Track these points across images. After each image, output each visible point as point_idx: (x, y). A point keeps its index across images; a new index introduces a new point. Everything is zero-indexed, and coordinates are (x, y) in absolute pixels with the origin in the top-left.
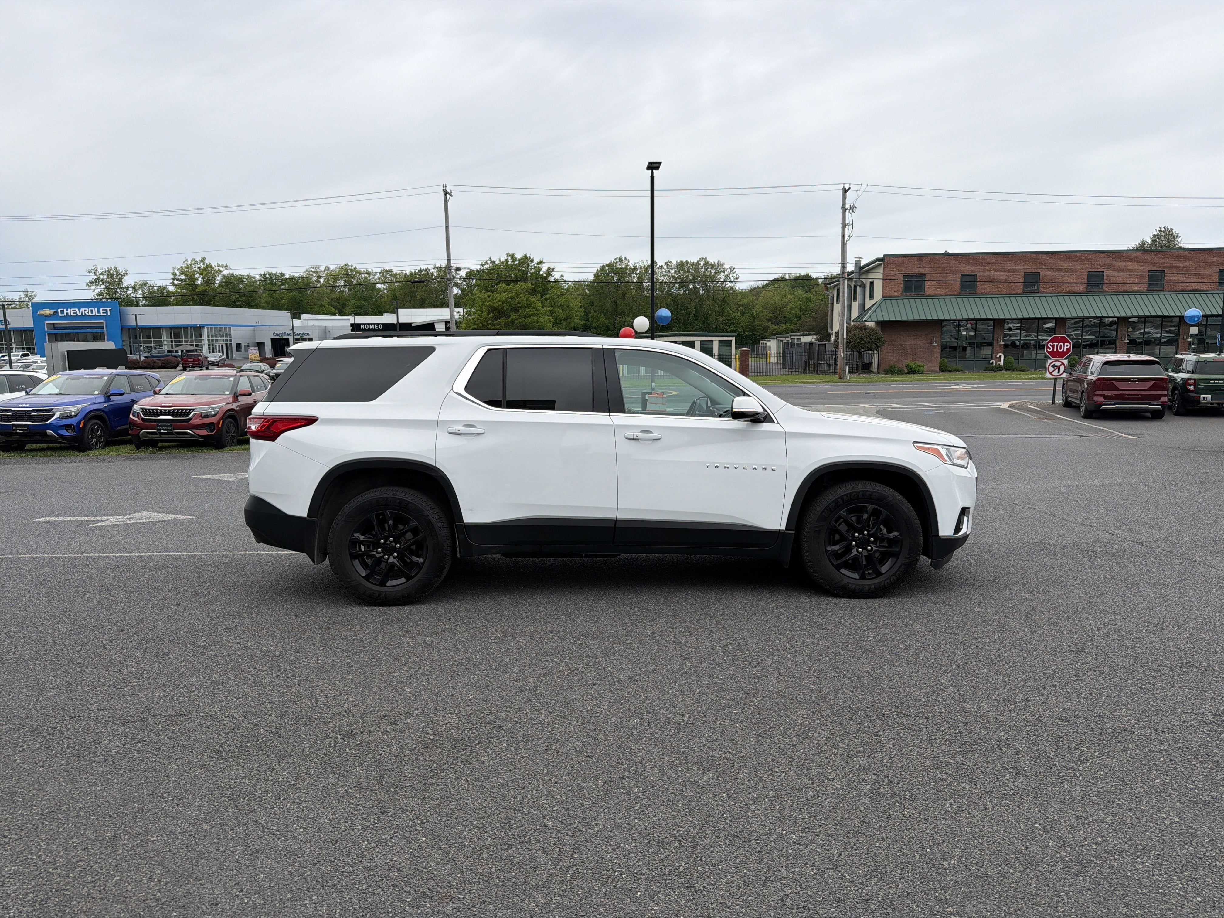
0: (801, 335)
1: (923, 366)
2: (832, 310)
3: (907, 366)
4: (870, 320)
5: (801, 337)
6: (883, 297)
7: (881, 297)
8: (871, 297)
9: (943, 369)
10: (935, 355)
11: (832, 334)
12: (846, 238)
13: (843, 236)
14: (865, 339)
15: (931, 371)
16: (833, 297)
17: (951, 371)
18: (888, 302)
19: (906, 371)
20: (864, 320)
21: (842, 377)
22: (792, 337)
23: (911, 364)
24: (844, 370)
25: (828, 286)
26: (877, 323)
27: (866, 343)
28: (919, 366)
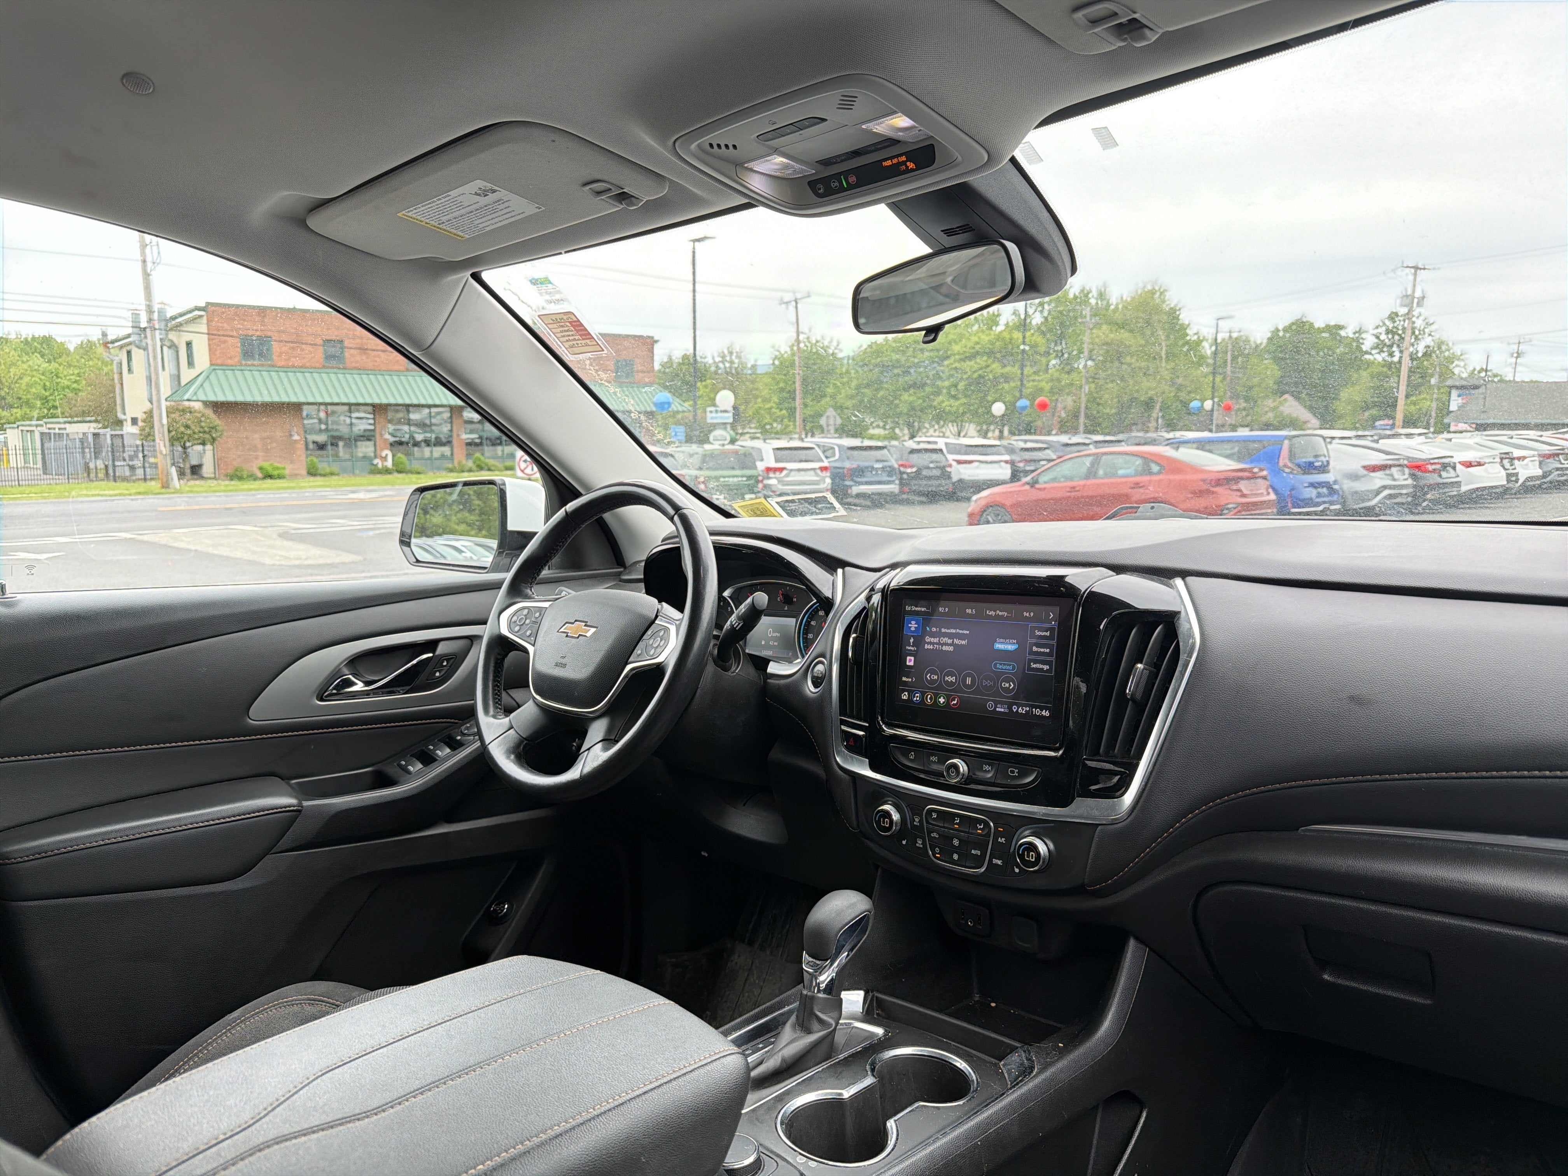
0: (65, 423)
1: (284, 468)
2: (122, 384)
3: (261, 469)
4: (195, 398)
5: (67, 426)
6: (212, 365)
7: (208, 364)
8: (191, 364)
9: (312, 472)
10: (298, 453)
11: (126, 420)
12: (149, 265)
13: (144, 261)
14: (193, 427)
15: (294, 476)
16: (121, 364)
17: (324, 475)
18: (220, 372)
19: (260, 475)
20: (186, 397)
21: (166, 485)
22: (49, 426)
23: (266, 465)
24: (168, 474)
25: (110, 346)
26: (206, 403)
27: (194, 433)
28: (278, 468)
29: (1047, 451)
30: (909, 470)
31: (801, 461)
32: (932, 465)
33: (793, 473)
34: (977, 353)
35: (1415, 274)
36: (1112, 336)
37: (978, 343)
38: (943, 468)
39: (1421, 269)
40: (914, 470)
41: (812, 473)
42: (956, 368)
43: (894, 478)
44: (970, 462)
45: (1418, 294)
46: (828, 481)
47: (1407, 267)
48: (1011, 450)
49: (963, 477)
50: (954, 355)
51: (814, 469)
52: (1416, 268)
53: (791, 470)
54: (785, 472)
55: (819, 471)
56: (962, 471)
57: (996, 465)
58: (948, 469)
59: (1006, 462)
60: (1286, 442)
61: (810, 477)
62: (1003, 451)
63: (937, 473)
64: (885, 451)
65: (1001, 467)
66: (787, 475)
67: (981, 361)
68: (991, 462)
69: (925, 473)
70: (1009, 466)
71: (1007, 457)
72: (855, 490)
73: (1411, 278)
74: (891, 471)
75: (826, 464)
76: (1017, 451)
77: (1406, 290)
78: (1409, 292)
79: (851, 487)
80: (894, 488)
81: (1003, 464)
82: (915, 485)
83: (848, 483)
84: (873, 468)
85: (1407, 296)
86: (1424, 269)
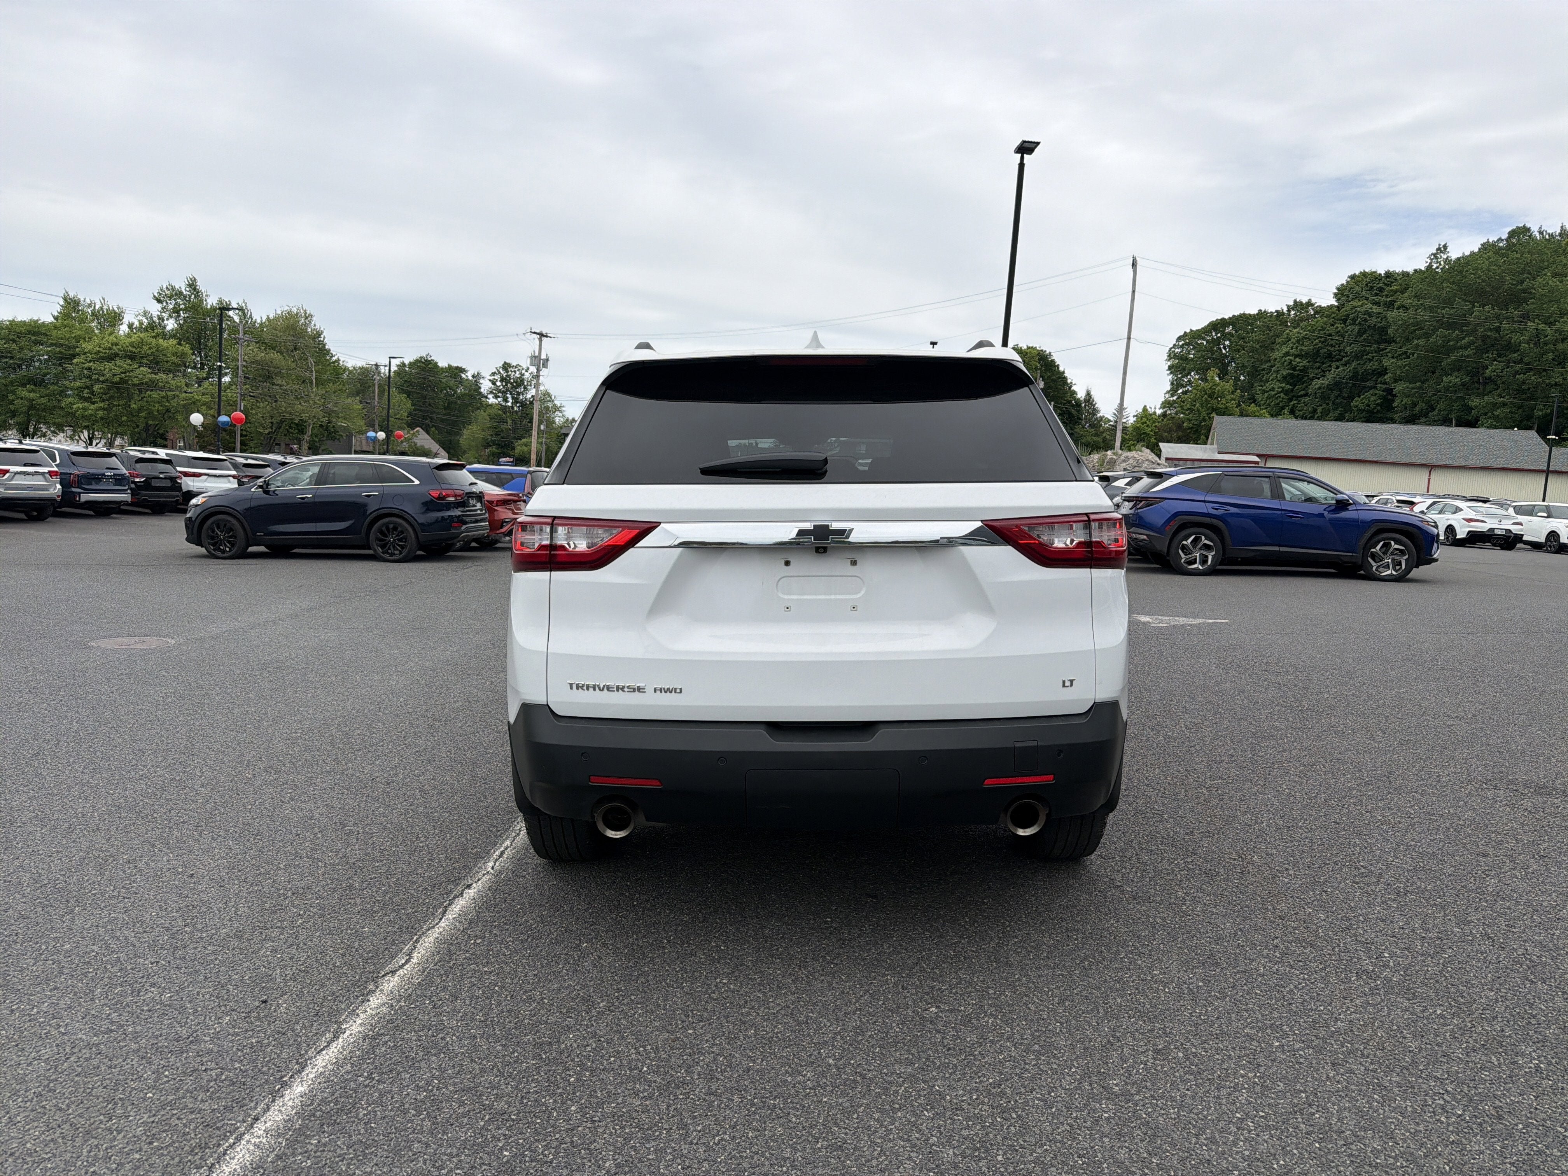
29: (268, 469)
30: (137, 480)
31: (25, 465)
32: (161, 476)
33: (17, 476)
34: (117, 355)
35: (541, 341)
36: (263, 355)
37: (117, 344)
38: (173, 479)
39: (544, 336)
40: (142, 480)
41: (41, 477)
42: (89, 369)
43: (127, 487)
44: (198, 475)
45: (543, 357)
46: (59, 486)
47: (535, 333)
48: (236, 466)
49: (191, 489)
50: (85, 354)
51: (43, 474)
52: (542, 335)
53: (16, 473)
54: (7, 475)
55: (47, 476)
56: (191, 483)
57: (225, 480)
58: (179, 481)
59: (234, 477)
60: (529, 475)
61: (39, 481)
62: (231, 467)
63: (168, 484)
64: (114, 458)
65: (230, 482)
66: (11, 480)
67: (125, 364)
68: (220, 476)
69: (154, 483)
70: (236, 481)
71: (234, 473)
72: (85, 497)
73: (538, 342)
74: (120, 480)
75: (55, 469)
76: (241, 467)
77: (534, 352)
78: (537, 354)
79: (79, 493)
80: (126, 497)
81: (231, 478)
82: (145, 495)
83: (74, 490)
84: (104, 475)
85: (535, 357)
86: (547, 336)
